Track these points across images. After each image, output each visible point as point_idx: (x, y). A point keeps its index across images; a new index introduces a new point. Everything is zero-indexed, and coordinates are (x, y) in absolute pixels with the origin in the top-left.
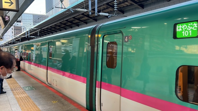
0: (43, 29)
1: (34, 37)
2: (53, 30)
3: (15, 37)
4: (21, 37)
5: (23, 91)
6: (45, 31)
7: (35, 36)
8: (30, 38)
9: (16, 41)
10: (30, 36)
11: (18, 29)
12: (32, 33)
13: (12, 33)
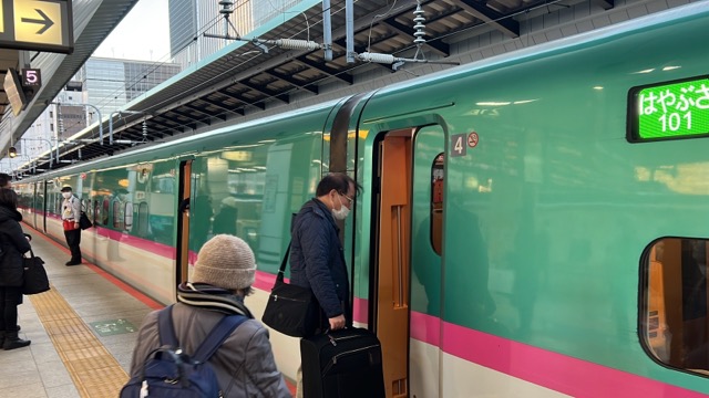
0: (162, 115)
1: (129, 142)
2: (197, 118)
3: (61, 145)
4: (84, 143)
5: (89, 337)
6: (169, 122)
7: (132, 139)
8: (115, 145)
9: (66, 157)
10: (115, 137)
11: (73, 116)
12: (123, 128)
13: (52, 129)
